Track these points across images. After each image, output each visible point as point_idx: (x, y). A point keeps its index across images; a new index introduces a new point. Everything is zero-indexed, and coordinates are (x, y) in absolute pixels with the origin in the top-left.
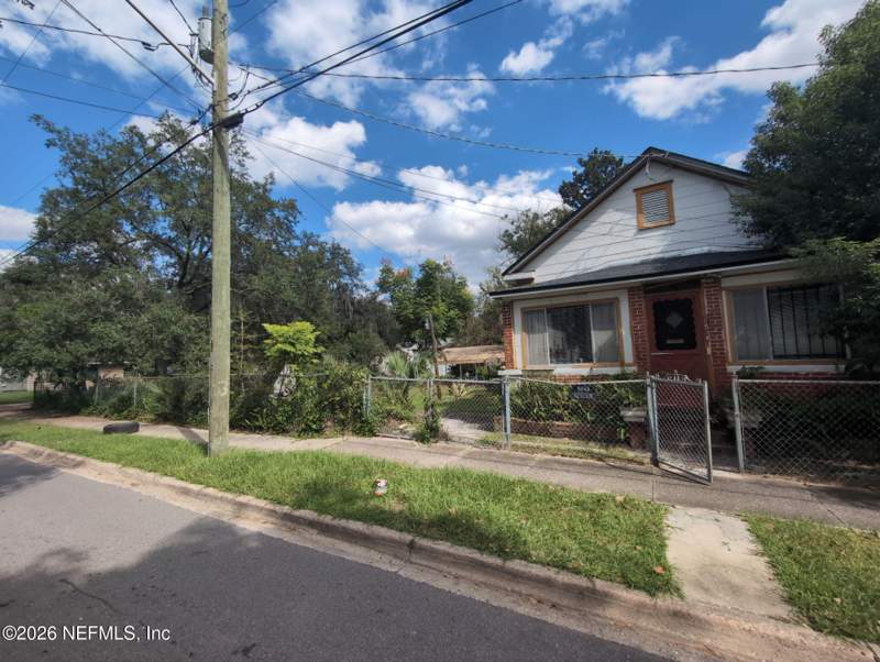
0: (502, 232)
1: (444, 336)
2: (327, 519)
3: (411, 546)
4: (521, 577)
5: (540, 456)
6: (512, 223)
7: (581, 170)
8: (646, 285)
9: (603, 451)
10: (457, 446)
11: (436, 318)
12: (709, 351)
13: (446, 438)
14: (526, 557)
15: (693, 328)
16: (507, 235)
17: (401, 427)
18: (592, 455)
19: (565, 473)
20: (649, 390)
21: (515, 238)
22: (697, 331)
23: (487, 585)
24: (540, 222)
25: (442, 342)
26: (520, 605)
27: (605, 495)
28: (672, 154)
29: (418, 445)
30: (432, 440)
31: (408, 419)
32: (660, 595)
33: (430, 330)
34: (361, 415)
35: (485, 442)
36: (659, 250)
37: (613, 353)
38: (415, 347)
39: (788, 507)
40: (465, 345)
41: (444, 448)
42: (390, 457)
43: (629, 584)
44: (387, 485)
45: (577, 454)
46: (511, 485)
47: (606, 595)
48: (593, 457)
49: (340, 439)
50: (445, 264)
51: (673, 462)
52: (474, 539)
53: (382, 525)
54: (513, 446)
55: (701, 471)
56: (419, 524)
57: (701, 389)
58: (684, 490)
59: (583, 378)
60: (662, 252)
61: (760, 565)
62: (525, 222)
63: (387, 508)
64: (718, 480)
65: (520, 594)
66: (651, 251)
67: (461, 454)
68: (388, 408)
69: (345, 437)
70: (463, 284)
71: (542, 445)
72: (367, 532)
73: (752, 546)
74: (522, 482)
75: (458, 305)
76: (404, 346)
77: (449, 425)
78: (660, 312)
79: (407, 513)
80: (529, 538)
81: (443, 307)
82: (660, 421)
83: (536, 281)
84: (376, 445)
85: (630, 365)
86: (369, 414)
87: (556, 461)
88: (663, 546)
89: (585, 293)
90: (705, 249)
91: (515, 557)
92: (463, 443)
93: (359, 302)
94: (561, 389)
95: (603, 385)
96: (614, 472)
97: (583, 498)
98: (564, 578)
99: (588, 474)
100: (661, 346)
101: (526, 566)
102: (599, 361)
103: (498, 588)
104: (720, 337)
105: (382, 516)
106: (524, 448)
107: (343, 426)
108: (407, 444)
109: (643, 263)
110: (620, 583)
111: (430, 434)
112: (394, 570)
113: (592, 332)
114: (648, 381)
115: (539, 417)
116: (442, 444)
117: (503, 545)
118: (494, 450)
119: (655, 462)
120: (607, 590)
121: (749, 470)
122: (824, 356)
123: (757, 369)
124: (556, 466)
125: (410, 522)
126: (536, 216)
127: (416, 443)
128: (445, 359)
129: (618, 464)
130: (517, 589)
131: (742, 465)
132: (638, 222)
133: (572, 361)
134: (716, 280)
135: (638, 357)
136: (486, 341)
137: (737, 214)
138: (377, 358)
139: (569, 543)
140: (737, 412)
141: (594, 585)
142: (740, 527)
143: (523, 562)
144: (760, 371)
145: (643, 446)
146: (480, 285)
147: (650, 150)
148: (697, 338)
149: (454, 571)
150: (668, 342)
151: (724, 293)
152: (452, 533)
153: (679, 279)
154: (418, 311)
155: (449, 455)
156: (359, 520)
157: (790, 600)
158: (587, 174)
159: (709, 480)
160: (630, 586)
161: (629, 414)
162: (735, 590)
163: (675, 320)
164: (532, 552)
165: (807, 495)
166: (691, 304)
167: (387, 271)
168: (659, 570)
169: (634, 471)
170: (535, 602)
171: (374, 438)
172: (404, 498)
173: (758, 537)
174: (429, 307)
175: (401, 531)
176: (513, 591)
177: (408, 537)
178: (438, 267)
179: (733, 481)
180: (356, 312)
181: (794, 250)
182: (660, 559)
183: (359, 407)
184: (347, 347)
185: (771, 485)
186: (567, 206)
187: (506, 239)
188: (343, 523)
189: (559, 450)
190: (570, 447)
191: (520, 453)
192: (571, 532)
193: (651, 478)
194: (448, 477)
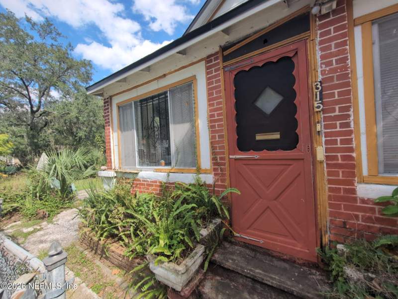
12: (321, 153)
22: (300, 116)
85: (206, 172)
113: (171, 127)
135: (215, 160)
148: (301, 131)
150: (259, 137)
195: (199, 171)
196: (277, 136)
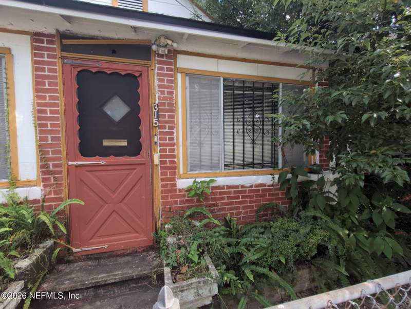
12: (157, 158)
15: (139, 122)
22: (143, 128)
85: (28, 184)
104: (172, 139)
123: (208, 183)
135: (45, 167)
144: (212, 185)
148: (144, 140)
150: (106, 143)
151: (179, 75)
163: (117, 110)
195: (14, 184)
196: (124, 143)
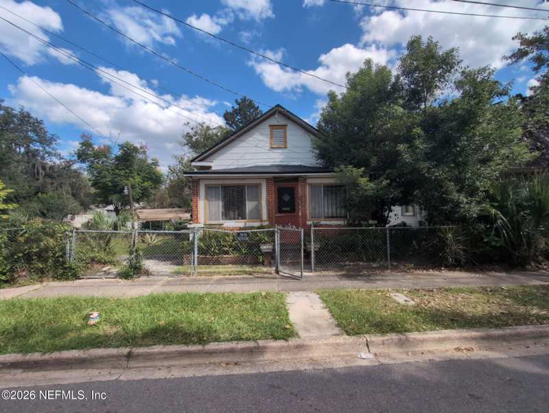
0: (185, 134)
1: (138, 201)
2: (36, 356)
3: (129, 356)
4: (215, 353)
5: (216, 277)
6: (192, 129)
7: (237, 107)
8: (274, 178)
9: (250, 270)
10: (156, 278)
11: (133, 187)
12: (300, 214)
13: (147, 273)
14: (217, 340)
15: (294, 202)
16: (188, 136)
17: (105, 269)
18: (246, 273)
19: (232, 285)
20: (276, 234)
21: (194, 139)
22: (296, 204)
23: (191, 365)
24: (210, 132)
25: (137, 205)
26: (216, 370)
27: (256, 293)
28: (287, 111)
29: (123, 281)
30: (135, 276)
31: (111, 263)
32: (290, 339)
33: (128, 196)
34: (64, 263)
35: (178, 273)
36: (279, 160)
37: (257, 215)
38: (111, 207)
39: (332, 285)
40: (154, 208)
41: (146, 281)
42: (98, 294)
43: (276, 338)
44: (100, 315)
45: (239, 273)
46: (201, 298)
47: (265, 347)
48: (246, 274)
49: (38, 286)
50: (141, 148)
51: (285, 271)
52: (180, 338)
53: (99, 347)
54: (198, 273)
55: (297, 274)
56: (134, 338)
57: (300, 232)
58: (292, 284)
59: (240, 229)
60: (281, 162)
61: (326, 313)
62: (201, 130)
63: (101, 333)
64: (306, 277)
65: (214, 364)
66: (277, 160)
67: (161, 283)
68: (92, 255)
69: (44, 284)
70: (156, 164)
71: (217, 270)
72: (83, 356)
73: (322, 305)
74: (207, 294)
75: (151, 179)
76: (98, 207)
77: (149, 264)
78: (280, 192)
79: (122, 332)
80: (218, 327)
81: (138, 179)
82: (281, 250)
83: (213, 169)
84: (81, 286)
85: (265, 221)
86: (71, 261)
87: (227, 279)
88: (287, 314)
89: (244, 179)
90: (299, 164)
91: (210, 342)
92: (162, 275)
93: (51, 168)
94: (228, 235)
95: (252, 232)
96: (260, 280)
97: (246, 297)
98: (242, 345)
99: (244, 283)
100: (280, 211)
101: (218, 345)
102: (250, 218)
103: (200, 365)
104: (305, 207)
105: (99, 340)
106: (205, 273)
107: (41, 274)
108: (111, 282)
109: (272, 166)
110: (271, 339)
111: (133, 271)
112: (114, 378)
113: (247, 202)
114: (276, 229)
115: (214, 253)
116: (144, 278)
117: (201, 336)
118: (184, 277)
119: (277, 272)
120: (265, 344)
121: (316, 271)
122: (341, 217)
124: (227, 282)
125: (126, 339)
126: (208, 128)
127: (120, 280)
128: (138, 217)
129: (259, 275)
130: (212, 361)
131: (313, 268)
132: (271, 144)
133: (234, 219)
134: (305, 179)
135: (269, 217)
136: (171, 206)
137: (314, 148)
138: (69, 216)
139: (241, 324)
140: (312, 243)
141: (258, 344)
142: (316, 297)
143: (216, 343)
144: (319, 224)
145: (270, 265)
146: (169, 166)
147: (278, 106)
148: (296, 208)
149: (166, 363)
150: (284, 209)
151: (307, 186)
152: (163, 338)
153: (290, 177)
154: (116, 179)
155: (151, 285)
156: (72, 348)
157: (338, 325)
158: (240, 109)
159: (301, 277)
160: (276, 339)
161: (265, 248)
162: (319, 327)
163: (286, 198)
164: (221, 336)
165: (336, 278)
166: (294, 190)
167: (87, 144)
168: (288, 326)
169: (268, 278)
170: (224, 365)
171: (78, 281)
172: (116, 323)
173: (323, 300)
174: (127, 177)
175: (118, 347)
176: (210, 363)
177: (125, 350)
178: (135, 149)
179: (310, 276)
180: (47, 175)
181: (336, 169)
182: (287, 321)
183: (62, 256)
184: (35, 206)
185: (324, 276)
186: (228, 126)
187: (187, 138)
188: (56, 355)
189: (227, 272)
190: (233, 269)
191: (203, 277)
192: (242, 318)
193: (276, 280)
194: (154, 301)
195: (262, 221)
196: (288, 209)
